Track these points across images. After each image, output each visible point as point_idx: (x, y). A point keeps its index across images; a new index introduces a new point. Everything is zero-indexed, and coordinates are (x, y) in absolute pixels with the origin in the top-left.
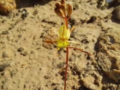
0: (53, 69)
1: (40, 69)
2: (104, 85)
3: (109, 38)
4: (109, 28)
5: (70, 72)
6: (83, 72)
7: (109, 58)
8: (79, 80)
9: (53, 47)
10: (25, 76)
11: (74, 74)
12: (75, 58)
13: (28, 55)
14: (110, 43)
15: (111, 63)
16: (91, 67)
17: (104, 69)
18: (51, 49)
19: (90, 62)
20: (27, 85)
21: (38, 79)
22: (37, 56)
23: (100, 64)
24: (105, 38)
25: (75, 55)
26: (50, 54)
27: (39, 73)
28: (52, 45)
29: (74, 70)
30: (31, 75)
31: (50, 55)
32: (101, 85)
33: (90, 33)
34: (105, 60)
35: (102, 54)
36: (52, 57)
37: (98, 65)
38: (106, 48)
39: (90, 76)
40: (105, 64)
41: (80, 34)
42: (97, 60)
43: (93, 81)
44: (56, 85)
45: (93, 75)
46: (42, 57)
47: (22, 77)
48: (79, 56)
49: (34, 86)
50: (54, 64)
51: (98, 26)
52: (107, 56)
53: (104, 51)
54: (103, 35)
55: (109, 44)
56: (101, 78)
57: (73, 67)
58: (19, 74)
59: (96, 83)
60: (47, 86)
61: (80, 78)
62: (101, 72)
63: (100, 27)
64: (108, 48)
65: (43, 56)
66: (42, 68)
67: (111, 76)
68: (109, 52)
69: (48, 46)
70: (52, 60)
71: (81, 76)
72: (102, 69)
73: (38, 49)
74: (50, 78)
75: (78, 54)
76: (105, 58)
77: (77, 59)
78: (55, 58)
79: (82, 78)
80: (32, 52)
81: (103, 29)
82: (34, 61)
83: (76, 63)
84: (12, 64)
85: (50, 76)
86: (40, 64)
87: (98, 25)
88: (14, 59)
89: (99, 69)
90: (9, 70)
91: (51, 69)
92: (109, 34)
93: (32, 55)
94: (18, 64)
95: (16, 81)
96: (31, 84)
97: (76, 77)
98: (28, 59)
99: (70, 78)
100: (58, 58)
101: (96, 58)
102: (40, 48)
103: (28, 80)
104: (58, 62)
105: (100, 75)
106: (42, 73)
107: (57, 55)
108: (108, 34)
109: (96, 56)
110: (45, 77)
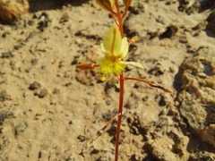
0: (94, 122)
1: (71, 123)
2: (193, 155)
3: (202, 66)
4: (201, 48)
5: (126, 128)
6: (152, 130)
7: (202, 102)
8: (143, 144)
9: (94, 82)
10: (41, 136)
11: (135, 133)
12: (137, 103)
13: (48, 96)
14: (204, 75)
15: (205, 113)
16: (166, 119)
17: (192, 124)
18: (92, 85)
19: (166, 111)
20: (44, 152)
21: (66, 141)
22: (65, 99)
23: (184, 114)
24: (195, 66)
25: (136, 98)
26: (89, 94)
27: (67, 130)
28: (93, 78)
29: (134, 124)
30: (53, 134)
31: (89, 97)
32: (186, 155)
33: (165, 56)
34: (194, 106)
35: (189, 95)
36: (92, 99)
37: (181, 116)
38: (196, 84)
39: (166, 136)
40: (194, 113)
41: (147, 57)
42: (178, 107)
43: (171, 147)
44: (100, 154)
45: (170, 134)
46: (74, 100)
47: (36, 137)
48: (143, 100)
49: (57, 154)
50: (97, 113)
51: (180, 44)
52: (199, 100)
53: (193, 90)
54: (190, 60)
55: (201, 77)
56: (186, 140)
57: (133, 119)
58: (29, 131)
59: (176, 151)
60: (81, 154)
61: (145, 139)
62: (187, 129)
63: (184, 45)
64: (201, 84)
65: (76, 99)
66: (73, 121)
67: (207, 137)
68: (201, 91)
69: (87, 81)
70: (94, 106)
71: (148, 136)
72: (188, 124)
73: (67, 85)
74: (88, 139)
75: (143, 95)
76: (193, 103)
77: (141, 105)
78: (98, 102)
79: (150, 141)
80: (55, 92)
81: (191, 49)
82: (60, 108)
83: (138, 112)
84: (18, 112)
85: (88, 135)
86: (70, 114)
87: (181, 42)
88: (21, 103)
89: (182, 123)
90: (12, 125)
91: (90, 123)
92: (203, 58)
93: (56, 95)
94: (29, 113)
95: (23, 145)
96: (53, 151)
97: (139, 138)
98: (48, 104)
99: (126, 139)
100: (104, 102)
101: (177, 103)
102: (70, 84)
103: (47, 143)
104: (105, 109)
105: (185, 135)
106: (74, 131)
107: (103, 96)
108: (200, 57)
109: (176, 99)
110: (79, 138)
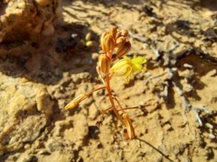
2: (66, 115)
7: (19, 123)
8: (85, 148)
16: (50, 145)
17: (44, 123)
23: (37, 134)
34: (26, 128)
37: (40, 135)
40: (33, 125)
43: (71, 129)
52: (17, 127)
53: (5, 138)
59: (71, 125)
62: (50, 126)
68: (5, 129)
71: (76, 148)
76: (23, 130)
89: (46, 131)
97: (83, 154)
101: (27, 146)
105: (54, 126)
